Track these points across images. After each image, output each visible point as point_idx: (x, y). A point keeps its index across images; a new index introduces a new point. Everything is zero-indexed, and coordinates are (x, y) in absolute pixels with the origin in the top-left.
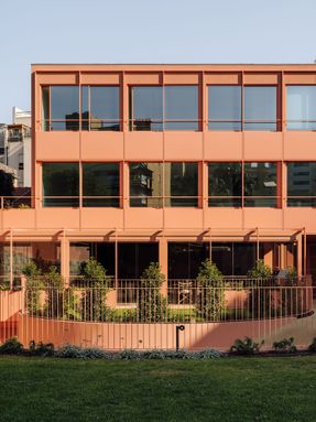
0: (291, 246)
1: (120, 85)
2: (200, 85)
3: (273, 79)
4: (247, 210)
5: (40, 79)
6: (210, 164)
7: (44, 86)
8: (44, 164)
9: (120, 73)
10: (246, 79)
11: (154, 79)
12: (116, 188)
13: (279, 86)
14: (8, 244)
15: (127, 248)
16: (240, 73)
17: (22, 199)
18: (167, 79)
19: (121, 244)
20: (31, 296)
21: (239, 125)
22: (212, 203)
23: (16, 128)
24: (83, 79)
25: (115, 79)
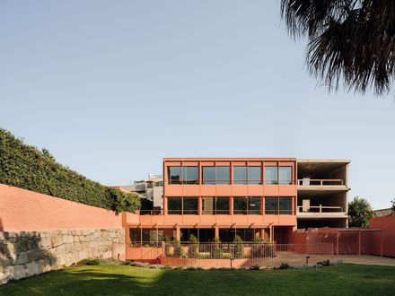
0: (267, 230)
1: (199, 166)
2: (230, 166)
3: (260, 164)
4: (249, 216)
5: (167, 164)
6: (234, 197)
7: (168, 167)
8: (168, 197)
9: (198, 162)
10: (249, 164)
11: (212, 164)
12: (196, 207)
13: (262, 166)
14: (155, 229)
15: (202, 230)
16: (246, 162)
17: (158, 211)
18: (217, 164)
19: (200, 229)
20: (167, 249)
21: (246, 182)
22: (235, 213)
23: (150, 182)
24: (184, 164)
25: (196, 164)
